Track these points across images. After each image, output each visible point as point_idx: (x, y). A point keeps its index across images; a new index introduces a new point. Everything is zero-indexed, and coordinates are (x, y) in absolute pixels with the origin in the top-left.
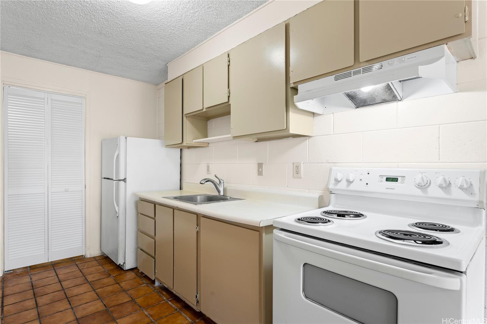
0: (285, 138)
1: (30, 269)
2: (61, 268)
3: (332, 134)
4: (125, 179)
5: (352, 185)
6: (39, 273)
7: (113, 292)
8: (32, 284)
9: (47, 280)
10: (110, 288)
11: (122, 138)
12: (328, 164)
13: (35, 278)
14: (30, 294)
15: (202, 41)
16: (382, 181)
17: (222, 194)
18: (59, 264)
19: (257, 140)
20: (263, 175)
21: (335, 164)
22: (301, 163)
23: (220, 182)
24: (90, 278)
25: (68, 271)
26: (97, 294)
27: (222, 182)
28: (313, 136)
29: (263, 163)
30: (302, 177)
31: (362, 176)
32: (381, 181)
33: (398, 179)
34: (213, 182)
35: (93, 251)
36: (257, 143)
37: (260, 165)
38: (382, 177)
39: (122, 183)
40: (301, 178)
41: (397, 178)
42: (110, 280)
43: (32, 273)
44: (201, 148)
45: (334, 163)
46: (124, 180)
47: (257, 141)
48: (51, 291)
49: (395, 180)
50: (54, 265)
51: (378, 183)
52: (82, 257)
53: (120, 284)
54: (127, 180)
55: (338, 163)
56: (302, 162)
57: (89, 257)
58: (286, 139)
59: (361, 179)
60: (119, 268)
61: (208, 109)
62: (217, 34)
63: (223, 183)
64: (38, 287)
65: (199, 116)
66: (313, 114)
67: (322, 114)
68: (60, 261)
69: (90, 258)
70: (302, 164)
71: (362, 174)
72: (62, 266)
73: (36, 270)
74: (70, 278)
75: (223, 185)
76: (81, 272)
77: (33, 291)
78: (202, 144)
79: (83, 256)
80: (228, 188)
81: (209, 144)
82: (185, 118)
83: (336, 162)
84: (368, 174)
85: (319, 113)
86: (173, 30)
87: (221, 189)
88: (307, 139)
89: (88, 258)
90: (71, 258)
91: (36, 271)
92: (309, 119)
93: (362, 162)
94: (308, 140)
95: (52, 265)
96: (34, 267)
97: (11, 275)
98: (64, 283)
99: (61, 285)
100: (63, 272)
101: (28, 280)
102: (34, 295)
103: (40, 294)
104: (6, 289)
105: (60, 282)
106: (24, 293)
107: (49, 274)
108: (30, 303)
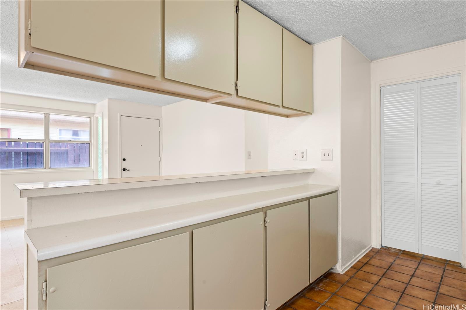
1: (402, 253)
2: (427, 264)
6: (405, 259)
8: (391, 265)
9: (405, 268)
13: (398, 262)
14: (381, 273)
18: (428, 260)
24: (444, 289)
25: (430, 271)
43: (400, 257)
48: (397, 279)
52: (457, 265)
57: (465, 267)
64: (392, 270)
68: (432, 258)
72: (429, 263)
73: (405, 255)
74: (424, 278)
76: (442, 278)
77: (386, 271)
79: (460, 264)
91: (404, 257)
95: (422, 258)
96: (405, 253)
97: (385, 251)
98: (414, 279)
99: (411, 279)
100: (424, 269)
101: (392, 261)
102: (384, 274)
103: (388, 276)
104: (373, 259)
105: (413, 276)
106: (379, 269)
107: (412, 264)
108: (375, 279)
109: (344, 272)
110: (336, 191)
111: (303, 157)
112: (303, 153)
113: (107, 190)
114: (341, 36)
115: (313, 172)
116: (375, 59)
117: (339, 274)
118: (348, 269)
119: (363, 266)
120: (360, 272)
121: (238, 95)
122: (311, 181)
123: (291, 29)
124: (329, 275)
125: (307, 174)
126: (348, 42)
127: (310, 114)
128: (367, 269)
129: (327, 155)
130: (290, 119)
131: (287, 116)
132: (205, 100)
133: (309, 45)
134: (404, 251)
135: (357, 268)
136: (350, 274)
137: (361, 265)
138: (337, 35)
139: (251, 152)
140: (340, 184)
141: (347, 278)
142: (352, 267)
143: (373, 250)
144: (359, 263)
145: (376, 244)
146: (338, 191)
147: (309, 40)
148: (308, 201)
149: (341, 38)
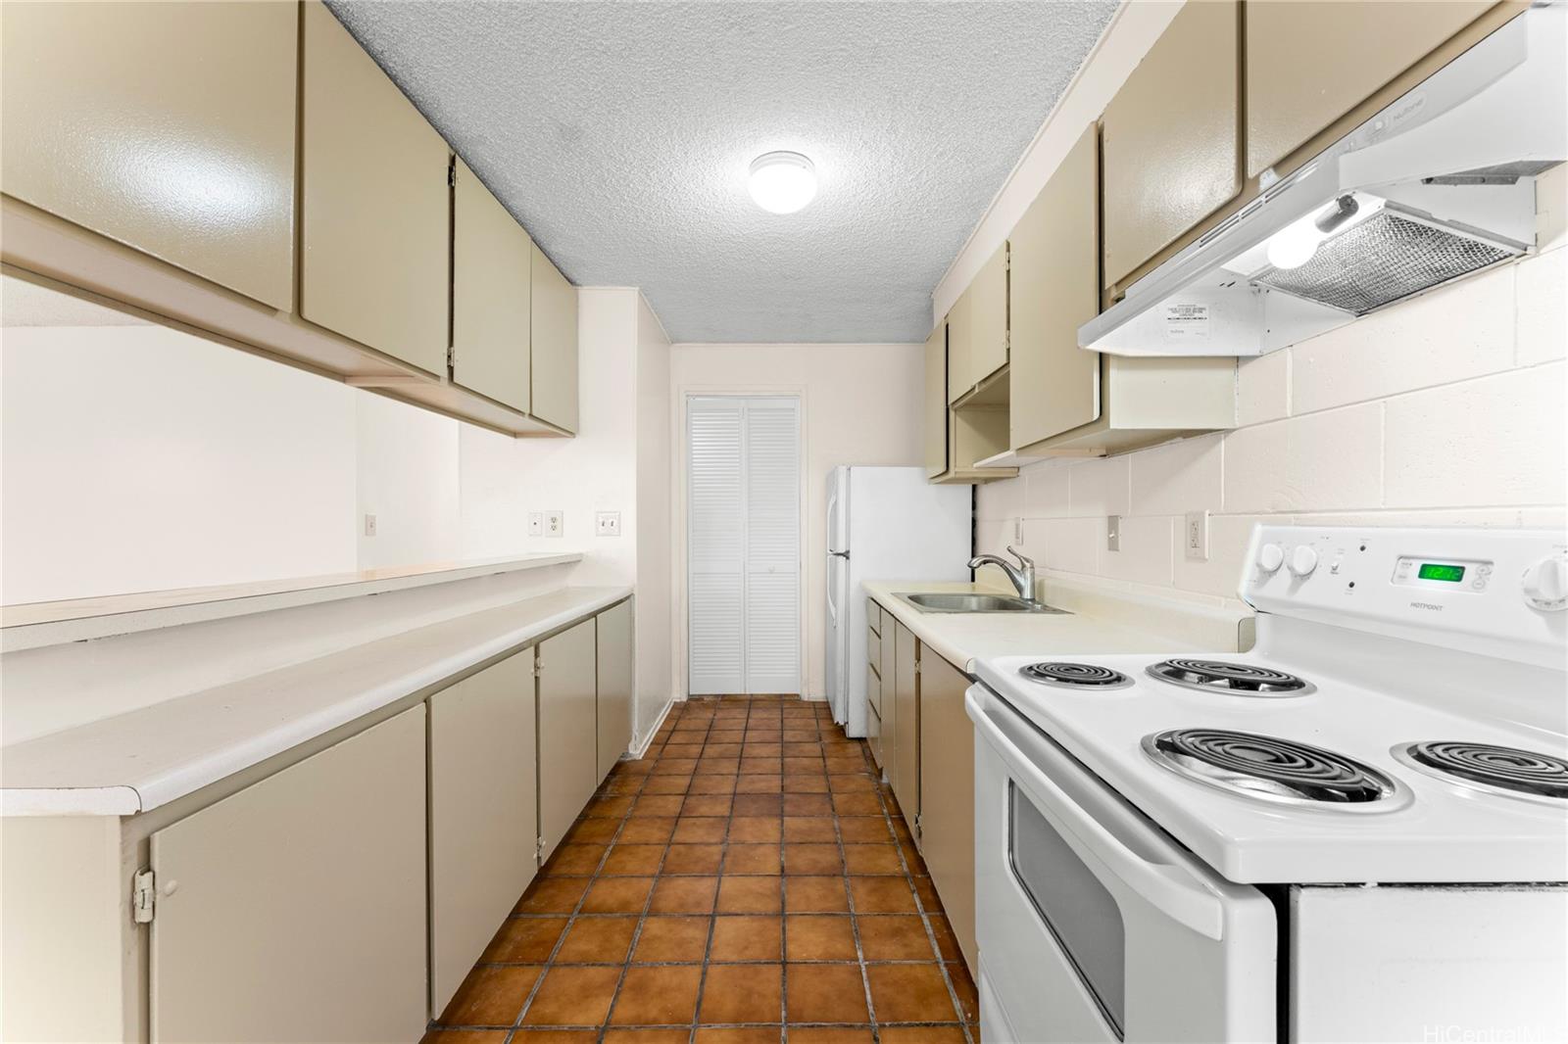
0: (1163, 441)
1: (721, 700)
2: (759, 708)
3: (1289, 415)
4: (848, 552)
5: (1306, 585)
6: (728, 708)
7: (807, 771)
8: (712, 722)
9: (731, 722)
10: (806, 762)
11: (843, 469)
12: (1278, 515)
13: (720, 715)
14: (701, 738)
15: (974, 225)
16: (1404, 577)
17: (1027, 595)
18: (759, 702)
19: (1104, 453)
20: (1120, 548)
21: (1296, 515)
22: (1203, 513)
23: (1023, 566)
24: (788, 736)
25: (765, 716)
26: (782, 764)
27: (1028, 565)
28: (1234, 430)
29: (1117, 516)
30: (1207, 557)
31: (1341, 556)
32: (1401, 577)
33: (1466, 571)
34: (1003, 564)
35: (813, 692)
36: (1108, 460)
37: (1113, 522)
38: (1407, 561)
39: (842, 559)
40: (1205, 560)
41: (1463, 568)
42: (816, 749)
43: (721, 706)
44: (1006, 481)
45: (1297, 512)
46: (846, 555)
47: (1105, 456)
48: (727, 741)
49: (1456, 573)
50: (750, 702)
51: (1391, 584)
52: (796, 698)
53: (827, 760)
54: (851, 555)
55: (1306, 512)
56: (1207, 512)
57: (806, 699)
58: (1168, 442)
59: (1334, 569)
60: (841, 730)
61: (984, 386)
62: (996, 197)
63: (1032, 567)
64: (716, 729)
65: (989, 405)
66: (1237, 361)
67: (1258, 353)
68: (763, 697)
69: (809, 703)
70: (1207, 515)
71: (1341, 552)
72: (761, 706)
74: (762, 728)
75: (1033, 574)
76: (782, 721)
77: (708, 733)
78: (1002, 470)
79: (798, 695)
80: (1048, 583)
81: (1021, 470)
82: (952, 414)
83: (1300, 508)
84: (1363, 549)
85: (1250, 354)
86: (898, 226)
87: (1025, 582)
88: (1221, 439)
89: (804, 702)
90: (781, 695)
91: (726, 705)
92: (1224, 375)
93: (1383, 507)
94: (1223, 442)
95: (751, 701)
96: (726, 698)
97: (695, 702)
98: (749, 734)
99: (745, 735)
100: (757, 715)
101: (711, 716)
102: (706, 739)
103: (712, 741)
104: (681, 721)
105: (746, 730)
106: (695, 733)
107: (739, 714)
108: (695, 750)
109: (642, 755)
110: (628, 598)
111: (554, 528)
112: (554, 520)
113: (186, 622)
114: (637, 288)
115: (579, 561)
116: (679, 341)
117: (635, 760)
118: (647, 747)
119: (670, 736)
120: (667, 747)
121: (455, 380)
122: (573, 580)
123: (546, 247)
124: (620, 769)
125: (567, 565)
126: (646, 301)
127: (572, 434)
128: (677, 738)
129: (608, 525)
130: (522, 443)
131: (515, 434)
132: (342, 376)
133: (569, 284)
134: (724, 695)
135: (661, 742)
136: (655, 754)
137: (667, 735)
138: (630, 284)
139: (374, 518)
140: (636, 582)
141: (651, 764)
142: (652, 744)
143: (676, 706)
144: (661, 734)
145: (679, 695)
146: (632, 598)
147: (574, 276)
148: (594, 619)
149: (637, 293)
